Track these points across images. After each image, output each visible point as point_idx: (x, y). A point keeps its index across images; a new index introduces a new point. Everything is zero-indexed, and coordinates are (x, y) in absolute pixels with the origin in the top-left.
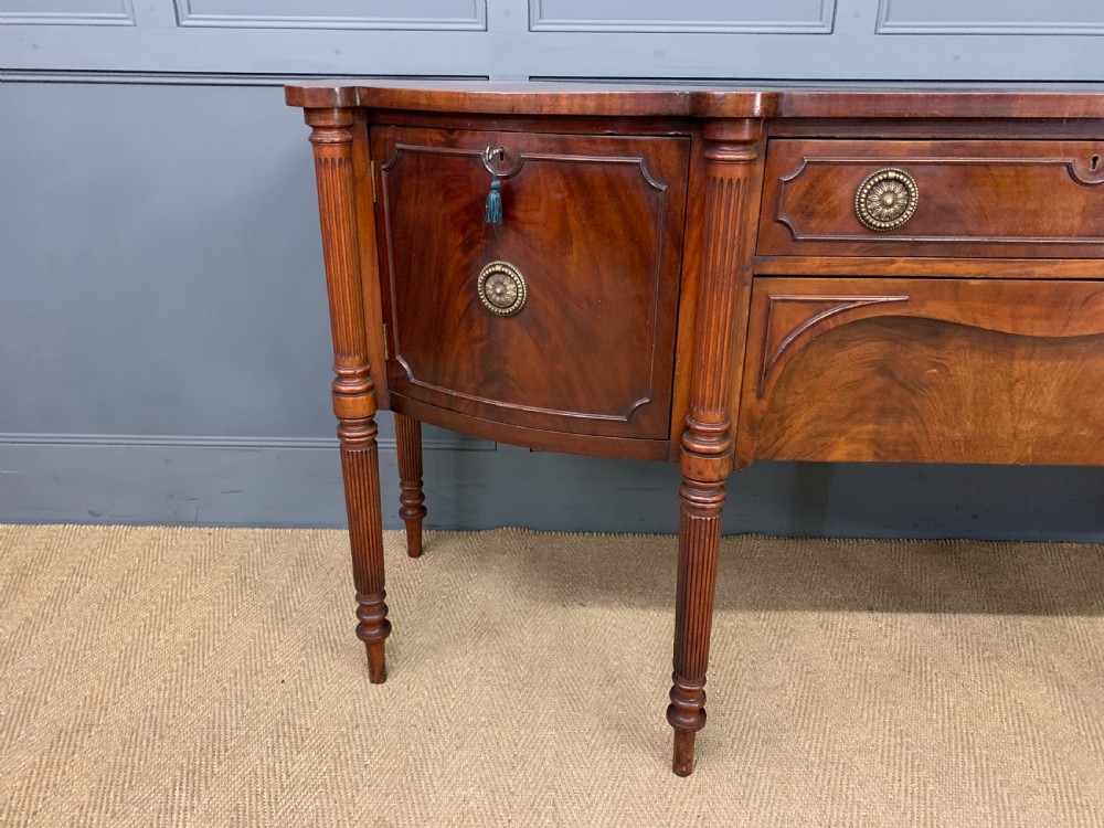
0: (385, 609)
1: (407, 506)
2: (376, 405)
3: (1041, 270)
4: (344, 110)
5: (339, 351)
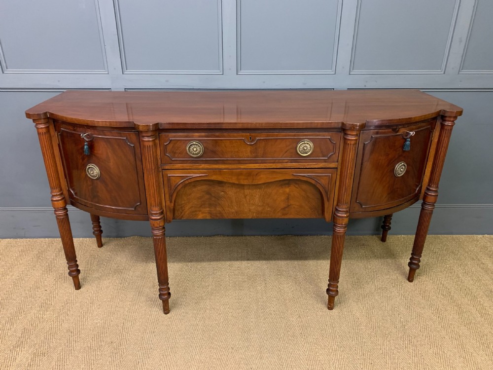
0: (77, 266)
1: (95, 231)
2: (66, 203)
3: (243, 167)
4: (44, 119)
5: (52, 188)
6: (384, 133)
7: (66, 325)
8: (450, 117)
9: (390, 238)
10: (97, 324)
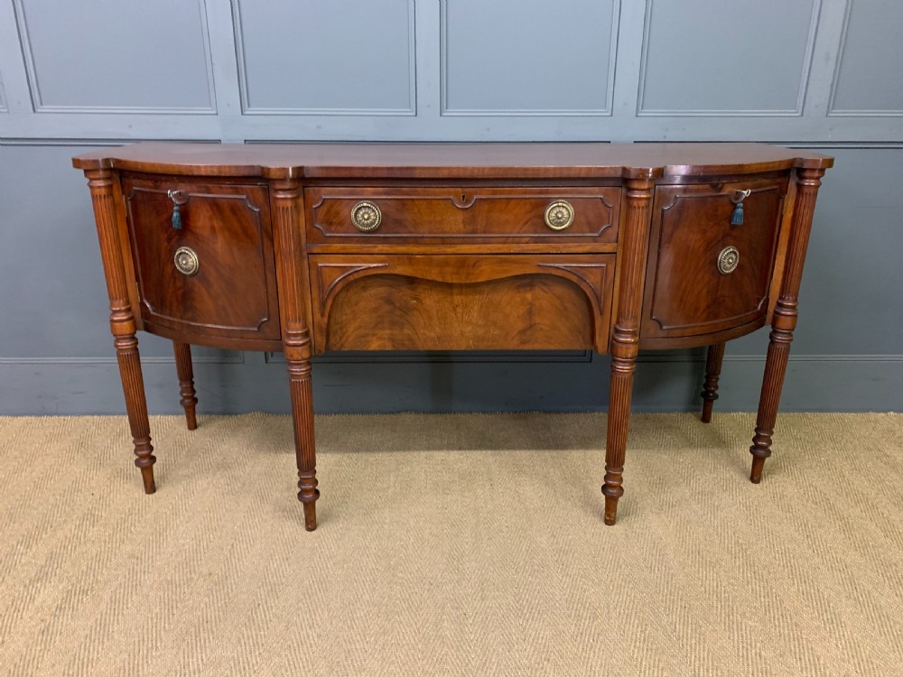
0: (151, 448)
1: (185, 397)
2: (136, 328)
3: (449, 250)
4: (105, 170)
5: (112, 298)
6: (697, 191)
7: (128, 548)
8: (813, 170)
9: (718, 418)
10: (183, 545)
